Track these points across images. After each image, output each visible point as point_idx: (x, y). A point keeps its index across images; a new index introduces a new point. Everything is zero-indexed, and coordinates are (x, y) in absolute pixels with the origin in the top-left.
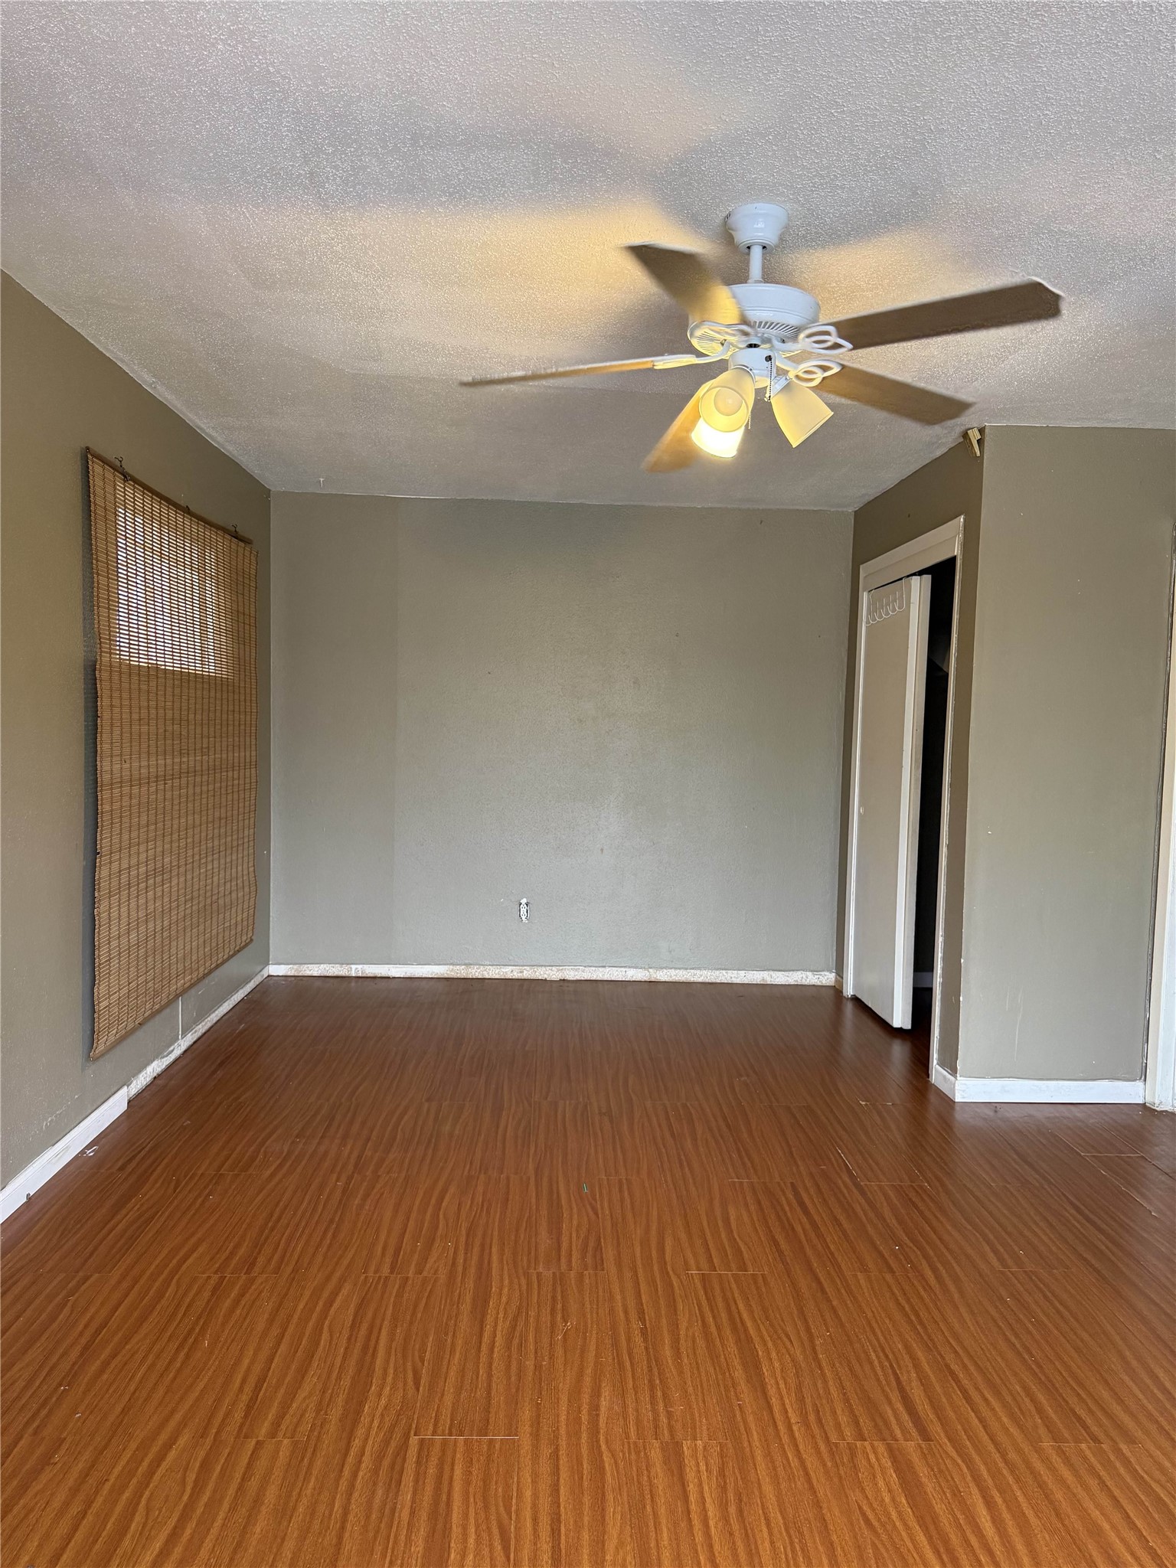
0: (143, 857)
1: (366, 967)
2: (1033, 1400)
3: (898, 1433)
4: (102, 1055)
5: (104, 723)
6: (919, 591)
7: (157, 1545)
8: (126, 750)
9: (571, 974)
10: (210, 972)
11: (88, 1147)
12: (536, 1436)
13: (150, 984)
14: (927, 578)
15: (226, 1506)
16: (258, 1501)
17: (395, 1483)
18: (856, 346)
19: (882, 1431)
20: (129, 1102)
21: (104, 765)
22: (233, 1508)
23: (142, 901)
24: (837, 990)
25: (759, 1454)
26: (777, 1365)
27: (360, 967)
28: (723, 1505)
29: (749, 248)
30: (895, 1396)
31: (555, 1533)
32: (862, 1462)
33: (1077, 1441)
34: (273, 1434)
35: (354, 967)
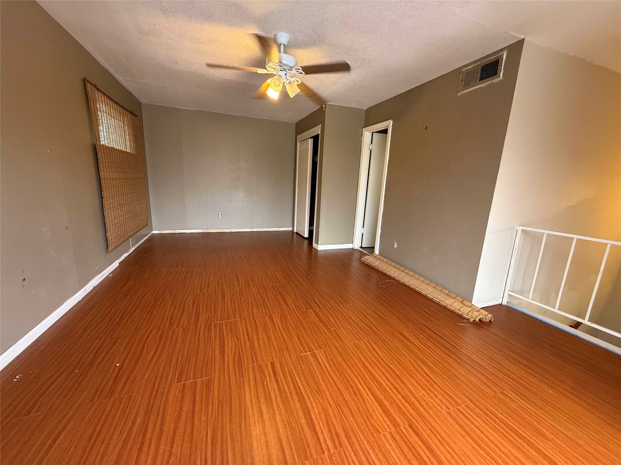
0: (116, 200)
1: (179, 231)
2: (338, 299)
3: (314, 308)
4: (111, 251)
5: (100, 161)
6: (311, 142)
7: (152, 353)
8: (108, 170)
9: (233, 231)
10: (138, 231)
11: (110, 274)
12: (241, 319)
13: (122, 234)
14: (312, 139)
15: (168, 343)
16: (177, 340)
17: (210, 331)
18: (306, 73)
19: (311, 308)
20: (119, 263)
21: (102, 174)
22: (170, 343)
23: (117, 212)
24: (293, 231)
25: (288, 315)
26: (289, 299)
27: (178, 231)
28: (282, 324)
29: (280, 45)
30: (313, 302)
31: (248, 335)
32: (308, 313)
33: (346, 304)
34: (177, 327)
35: (176, 231)
